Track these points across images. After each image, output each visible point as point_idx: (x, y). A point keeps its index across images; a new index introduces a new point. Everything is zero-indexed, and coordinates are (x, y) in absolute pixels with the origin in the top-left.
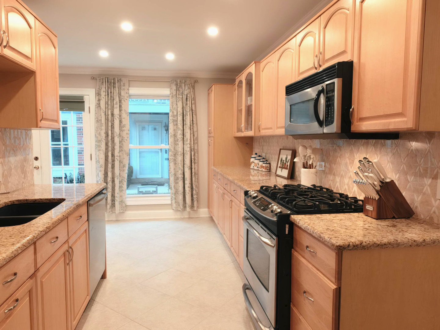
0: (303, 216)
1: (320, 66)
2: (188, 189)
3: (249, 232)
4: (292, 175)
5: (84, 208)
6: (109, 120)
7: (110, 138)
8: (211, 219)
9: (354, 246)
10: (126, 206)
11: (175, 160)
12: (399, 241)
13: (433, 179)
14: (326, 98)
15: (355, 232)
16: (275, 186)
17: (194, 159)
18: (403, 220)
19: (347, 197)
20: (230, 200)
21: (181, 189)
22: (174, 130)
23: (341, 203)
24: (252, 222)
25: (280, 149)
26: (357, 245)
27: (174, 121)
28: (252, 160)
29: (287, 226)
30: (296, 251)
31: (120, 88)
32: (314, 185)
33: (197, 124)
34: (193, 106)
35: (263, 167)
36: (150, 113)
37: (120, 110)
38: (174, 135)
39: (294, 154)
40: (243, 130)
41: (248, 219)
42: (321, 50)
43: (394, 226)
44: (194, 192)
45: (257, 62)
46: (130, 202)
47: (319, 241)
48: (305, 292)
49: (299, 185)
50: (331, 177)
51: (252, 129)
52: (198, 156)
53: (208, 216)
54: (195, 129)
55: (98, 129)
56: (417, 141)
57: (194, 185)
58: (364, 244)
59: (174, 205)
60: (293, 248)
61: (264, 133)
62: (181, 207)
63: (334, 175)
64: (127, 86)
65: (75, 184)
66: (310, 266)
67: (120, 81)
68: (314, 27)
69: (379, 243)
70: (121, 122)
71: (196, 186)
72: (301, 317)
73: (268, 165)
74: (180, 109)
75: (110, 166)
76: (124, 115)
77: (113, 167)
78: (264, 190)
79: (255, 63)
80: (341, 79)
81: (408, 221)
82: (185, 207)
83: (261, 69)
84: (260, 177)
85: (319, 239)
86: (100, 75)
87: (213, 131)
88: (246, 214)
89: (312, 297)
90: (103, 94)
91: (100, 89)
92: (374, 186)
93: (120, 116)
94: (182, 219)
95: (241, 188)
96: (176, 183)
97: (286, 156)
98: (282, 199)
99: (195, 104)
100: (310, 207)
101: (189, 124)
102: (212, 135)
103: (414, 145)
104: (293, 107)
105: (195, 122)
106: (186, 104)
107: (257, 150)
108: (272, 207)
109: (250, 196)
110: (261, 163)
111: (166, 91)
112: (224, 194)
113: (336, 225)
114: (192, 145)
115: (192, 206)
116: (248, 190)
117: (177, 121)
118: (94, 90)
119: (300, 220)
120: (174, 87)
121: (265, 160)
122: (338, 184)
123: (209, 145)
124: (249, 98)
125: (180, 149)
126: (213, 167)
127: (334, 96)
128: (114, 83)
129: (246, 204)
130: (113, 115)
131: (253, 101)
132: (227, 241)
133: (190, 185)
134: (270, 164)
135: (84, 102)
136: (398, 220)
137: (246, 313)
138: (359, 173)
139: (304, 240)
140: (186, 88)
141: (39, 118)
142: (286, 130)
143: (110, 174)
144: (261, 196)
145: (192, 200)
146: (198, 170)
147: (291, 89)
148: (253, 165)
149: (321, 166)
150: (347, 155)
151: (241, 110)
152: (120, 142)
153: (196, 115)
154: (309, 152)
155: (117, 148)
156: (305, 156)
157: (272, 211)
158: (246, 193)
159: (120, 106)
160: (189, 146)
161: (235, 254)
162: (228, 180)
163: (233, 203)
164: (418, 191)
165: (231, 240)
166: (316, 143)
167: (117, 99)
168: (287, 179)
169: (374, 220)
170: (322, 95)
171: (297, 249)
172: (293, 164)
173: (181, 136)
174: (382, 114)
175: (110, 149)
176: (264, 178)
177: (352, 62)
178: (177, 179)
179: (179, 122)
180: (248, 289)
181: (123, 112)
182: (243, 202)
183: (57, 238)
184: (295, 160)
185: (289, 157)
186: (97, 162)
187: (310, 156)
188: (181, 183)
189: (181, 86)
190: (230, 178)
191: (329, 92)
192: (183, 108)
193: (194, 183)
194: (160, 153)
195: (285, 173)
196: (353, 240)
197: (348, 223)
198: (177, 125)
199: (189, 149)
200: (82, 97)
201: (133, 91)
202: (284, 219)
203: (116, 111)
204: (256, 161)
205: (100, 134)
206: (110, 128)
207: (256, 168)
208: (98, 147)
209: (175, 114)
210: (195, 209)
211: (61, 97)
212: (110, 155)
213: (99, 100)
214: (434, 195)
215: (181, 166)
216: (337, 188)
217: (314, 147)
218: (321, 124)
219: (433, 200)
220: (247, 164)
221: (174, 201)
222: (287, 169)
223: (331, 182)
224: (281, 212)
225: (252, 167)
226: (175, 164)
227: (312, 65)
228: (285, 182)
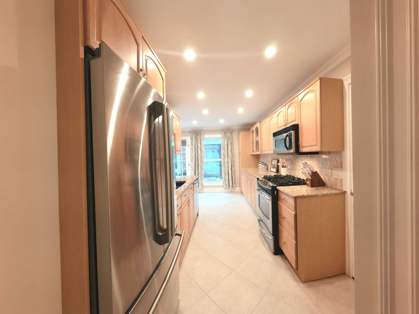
0: (282, 187)
1: (286, 125)
2: (230, 179)
3: (260, 195)
4: (278, 171)
5: (192, 185)
6: (196, 149)
7: (197, 157)
8: (242, 192)
9: (301, 197)
10: (204, 186)
11: (224, 166)
12: (318, 194)
13: (331, 170)
14: (289, 138)
15: (302, 192)
16: (270, 176)
17: (233, 165)
18: (321, 187)
19: (300, 179)
20: (250, 183)
21: (227, 179)
22: (224, 152)
23: (298, 181)
24: (261, 191)
25: (272, 160)
26: (302, 196)
27: (223, 148)
28: (259, 165)
29: (276, 191)
30: (280, 201)
31: (200, 135)
32: (287, 175)
33: (234, 149)
34: (232, 141)
35: (265, 168)
36: (211, 145)
37: (201, 145)
38: (224, 154)
39: (278, 162)
40: (255, 151)
41: (259, 190)
42: (287, 119)
43: (317, 189)
44: (233, 180)
45: (260, 122)
46: (205, 184)
47: (288, 196)
48: (284, 218)
49: (281, 175)
50: (294, 171)
51: (259, 151)
52: (234, 163)
53: (240, 191)
54: (233, 152)
55: (192, 153)
56: (325, 155)
57: (233, 177)
58: (305, 195)
59: (224, 186)
60: (278, 200)
61: (264, 152)
62: (228, 187)
63: (295, 170)
64: (203, 135)
65: (183, 176)
66: (285, 207)
67: (200, 132)
68: (283, 109)
69: (310, 195)
70: (201, 150)
71: (234, 177)
72: (283, 229)
73: (267, 167)
74: (226, 143)
75: (197, 168)
76: (202, 147)
77: (198, 169)
78: (265, 177)
79: (259, 122)
80: (294, 131)
81: (323, 187)
82: (229, 187)
83: (262, 125)
84: (263, 172)
85: (288, 195)
86: (192, 131)
87: (241, 152)
88: (258, 188)
89: (287, 219)
90: (194, 138)
91: (192, 136)
92: (309, 174)
93: (201, 147)
94: (228, 192)
95: (255, 177)
96: (225, 176)
97: (275, 162)
98: (273, 180)
99: (233, 140)
100: (285, 183)
101: (230, 149)
102: (241, 154)
103: (324, 156)
104: (276, 142)
105: (233, 148)
106: (229, 141)
107: (261, 160)
108: (269, 184)
109: (260, 180)
110: (263, 166)
111: (220, 136)
112: (247, 180)
113: (294, 190)
114: (232, 159)
115: (233, 186)
116: (258, 177)
117: (225, 148)
118: (190, 137)
119: (280, 188)
120: (223, 134)
121: (265, 165)
122: (297, 174)
123: (239, 158)
124: (257, 137)
125: (226, 161)
126: (241, 168)
127: (292, 138)
128: (198, 134)
129: (258, 184)
130: (198, 147)
131: (259, 139)
132: (250, 202)
133: (231, 177)
134: (268, 166)
135: (186, 142)
136: (319, 187)
137: (260, 232)
138: (303, 168)
139: (282, 196)
140: (229, 133)
141: (176, 151)
142: (274, 152)
143: (197, 172)
144: (264, 180)
145: (232, 183)
146: (235, 170)
147: (275, 135)
148: (260, 167)
149: (290, 167)
150: (300, 161)
151: (254, 143)
152: (201, 158)
153: (233, 145)
154: (284, 160)
155: (200, 161)
156: (283, 162)
157: (269, 186)
158: (258, 179)
159: (201, 143)
160: (230, 159)
161: (254, 207)
162: (249, 174)
163: (252, 184)
164: (327, 175)
165: (251, 201)
166: (287, 157)
167: (199, 140)
168: (276, 173)
169: (310, 188)
170: (287, 137)
171: (280, 200)
172: (278, 166)
173: (227, 155)
174: (310, 145)
175: (197, 161)
176: (265, 173)
177: (298, 124)
178: (226, 174)
179: (226, 149)
180: (260, 221)
181: (202, 145)
182: (256, 183)
183: (186, 195)
184: (278, 164)
185: (276, 163)
186: (192, 167)
187: (285, 162)
188: (227, 176)
189: (226, 133)
190: (250, 173)
191: (290, 136)
192: (227, 142)
193: (233, 176)
194: (216, 163)
195: (275, 170)
196: (300, 194)
197: (299, 189)
198: (225, 150)
199: (230, 161)
200: (185, 140)
201: (206, 136)
202: (274, 189)
203: (199, 145)
204: (261, 165)
205: (192, 155)
206: (196, 152)
207: (261, 168)
208: (192, 160)
209: (224, 145)
210: (234, 187)
211: (182, 140)
212: (197, 164)
213: (192, 141)
214: (332, 176)
215: (227, 168)
216: (300, 176)
217: (286, 158)
218: (287, 149)
219: (332, 178)
220: (257, 166)
221: (224, 184)
222: (275, 168)
223: (294, 173)
224: (273, 186)
225: (259, 168)
226: (224, 167)
227: (283, 125)
228: (275, 174)
